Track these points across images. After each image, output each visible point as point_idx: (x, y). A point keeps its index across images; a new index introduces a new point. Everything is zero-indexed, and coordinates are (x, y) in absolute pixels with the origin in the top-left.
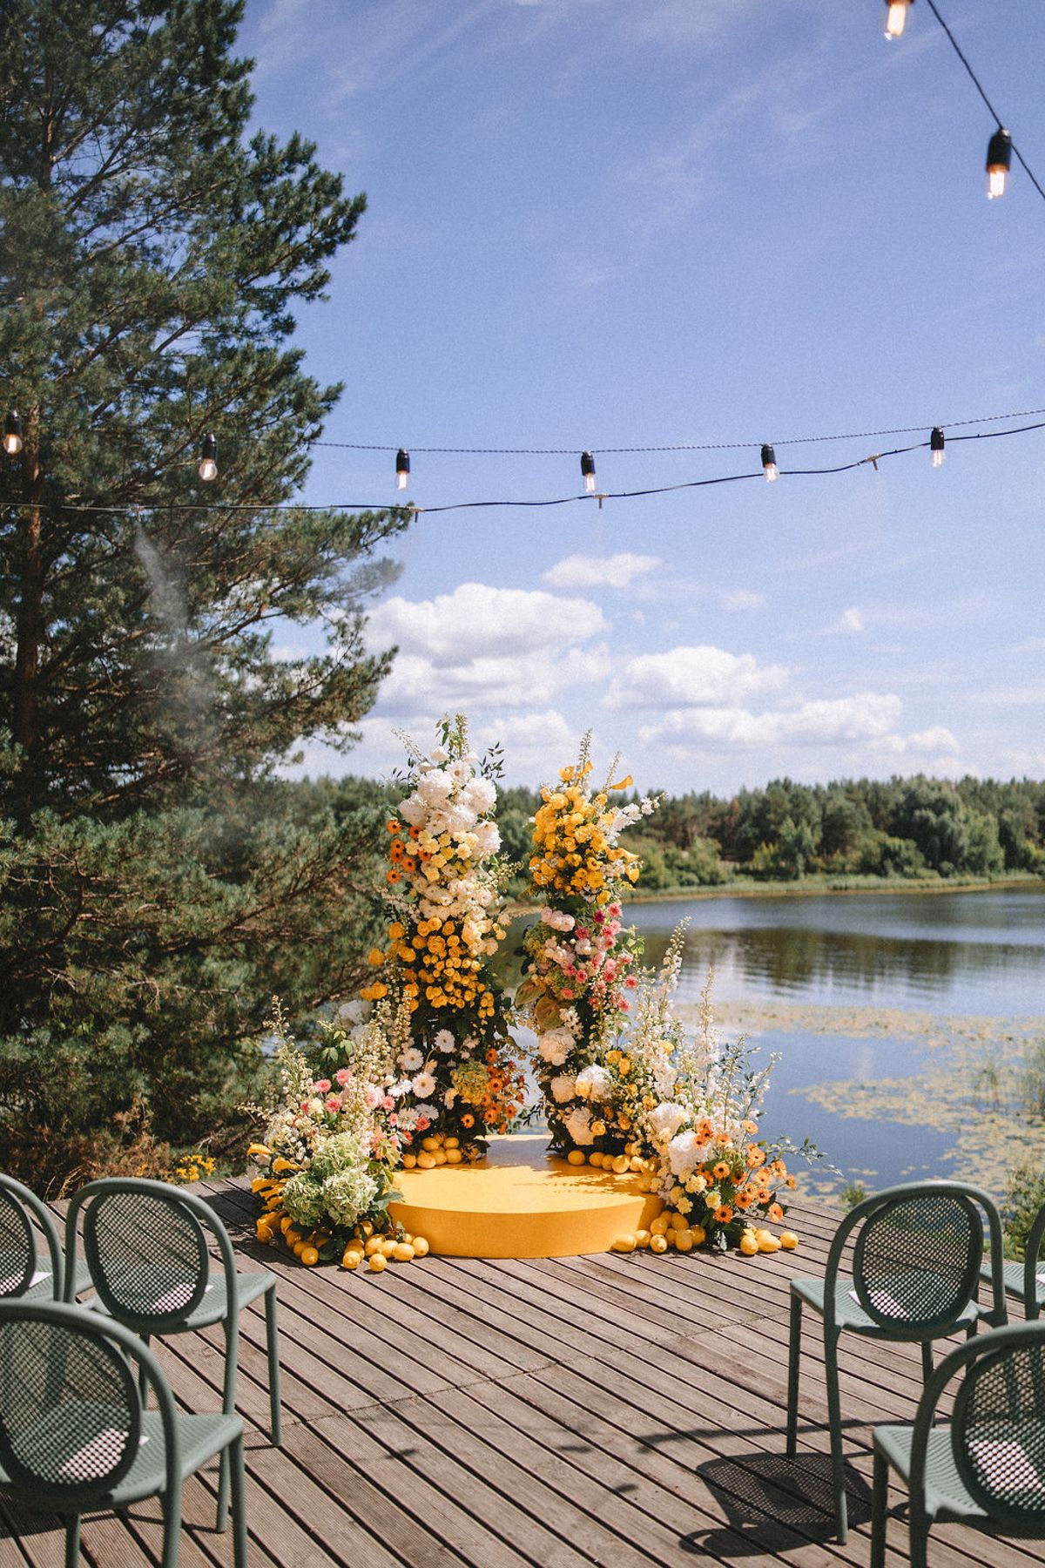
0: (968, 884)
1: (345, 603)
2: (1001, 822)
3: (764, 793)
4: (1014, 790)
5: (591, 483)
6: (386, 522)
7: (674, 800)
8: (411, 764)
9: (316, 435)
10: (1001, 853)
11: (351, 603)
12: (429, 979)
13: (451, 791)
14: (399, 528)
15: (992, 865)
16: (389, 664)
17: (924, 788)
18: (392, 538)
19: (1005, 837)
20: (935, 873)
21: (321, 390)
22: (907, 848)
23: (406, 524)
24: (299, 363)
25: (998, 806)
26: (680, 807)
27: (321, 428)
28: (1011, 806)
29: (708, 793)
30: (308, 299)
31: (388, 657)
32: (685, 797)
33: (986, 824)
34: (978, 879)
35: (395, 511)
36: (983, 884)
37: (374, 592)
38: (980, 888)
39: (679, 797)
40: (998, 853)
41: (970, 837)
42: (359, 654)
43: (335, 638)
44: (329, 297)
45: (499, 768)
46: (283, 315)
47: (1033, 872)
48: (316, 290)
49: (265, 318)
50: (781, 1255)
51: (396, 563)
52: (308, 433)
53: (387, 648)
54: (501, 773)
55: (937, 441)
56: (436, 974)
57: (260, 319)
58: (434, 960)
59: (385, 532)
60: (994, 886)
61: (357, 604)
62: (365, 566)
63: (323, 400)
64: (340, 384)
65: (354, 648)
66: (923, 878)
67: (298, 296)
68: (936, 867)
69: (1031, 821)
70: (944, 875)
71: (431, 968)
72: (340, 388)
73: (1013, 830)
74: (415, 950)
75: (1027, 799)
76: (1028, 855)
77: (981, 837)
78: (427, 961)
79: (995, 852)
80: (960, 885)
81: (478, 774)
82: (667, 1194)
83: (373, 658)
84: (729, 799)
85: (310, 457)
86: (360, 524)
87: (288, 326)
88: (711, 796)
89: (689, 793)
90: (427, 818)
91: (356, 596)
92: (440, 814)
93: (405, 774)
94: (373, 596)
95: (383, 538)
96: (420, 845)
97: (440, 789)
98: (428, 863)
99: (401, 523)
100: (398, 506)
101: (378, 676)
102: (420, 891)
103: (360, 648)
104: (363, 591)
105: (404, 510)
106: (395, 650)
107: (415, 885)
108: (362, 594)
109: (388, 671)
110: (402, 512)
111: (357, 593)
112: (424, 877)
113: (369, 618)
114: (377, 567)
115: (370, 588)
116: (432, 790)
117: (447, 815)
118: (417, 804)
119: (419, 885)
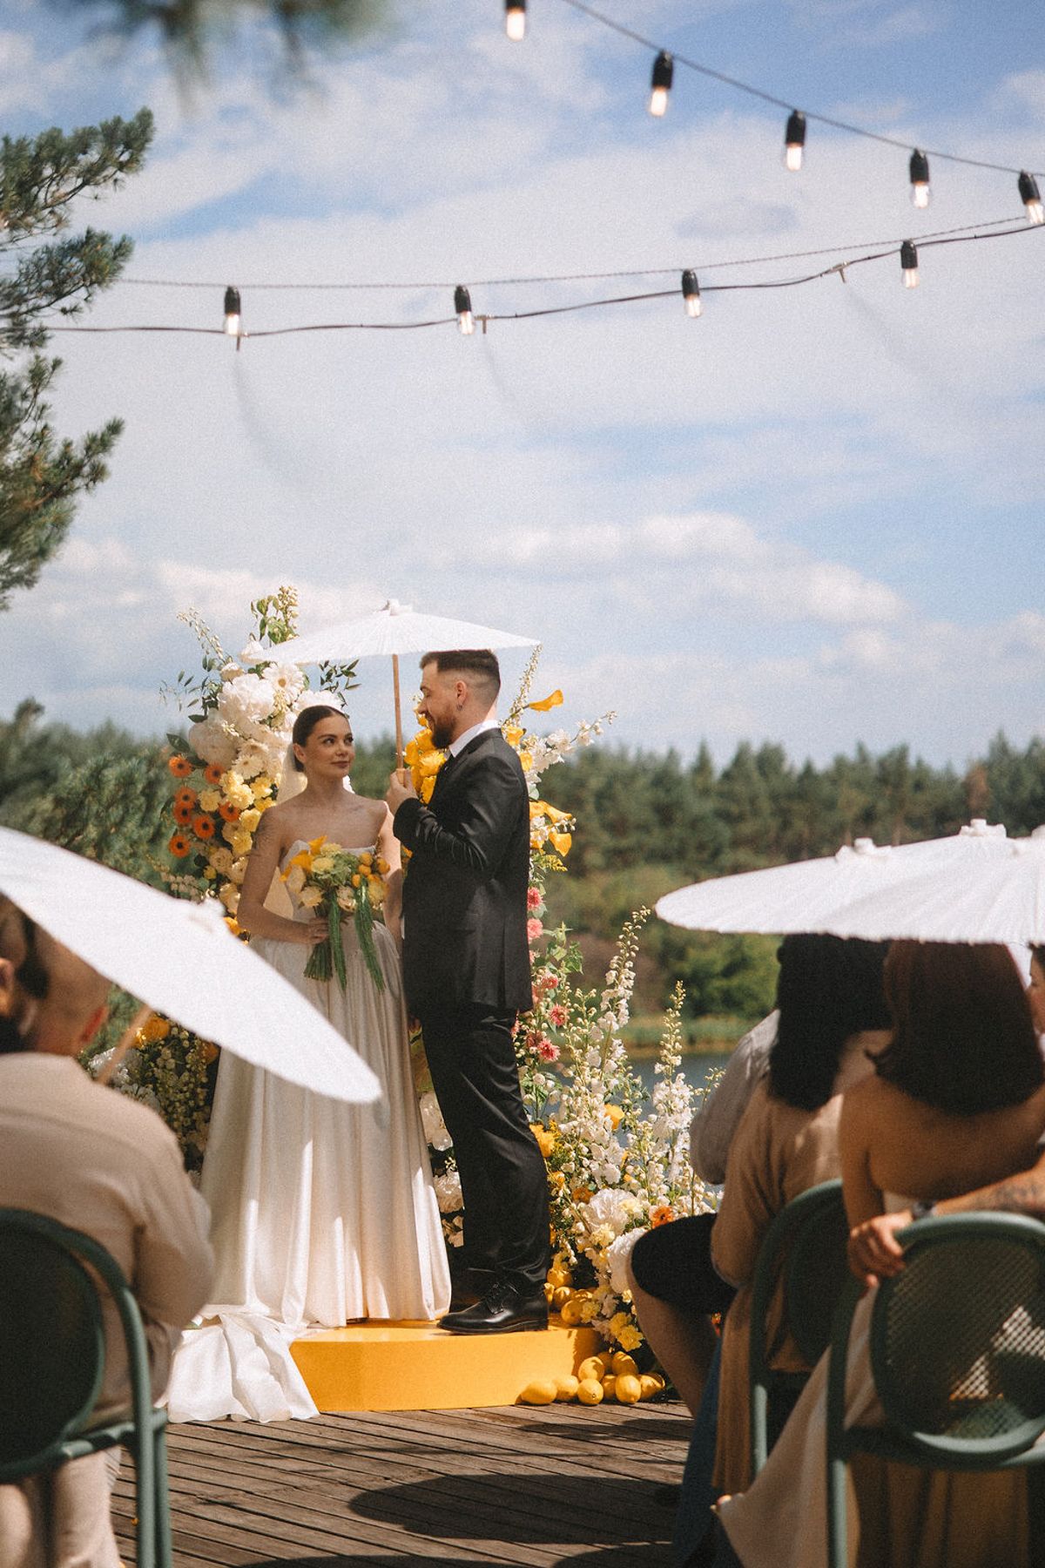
6: (93, 156)
7: (808, 770)
8: (208, 666)
13: (271, 710)
14: (122, 167)
16: (103, 459)
18: (106, 190)
23: (135, 157)
26: (826, 789)
29: (901, 755)
31: (100, 443)
32: (840, 763)
35: (112, 132)
37: (66, 302)
39: (822, 764)
45: (348, 673)
51: (115, 240)
53: (98, 427)
59: (90, 176)
61: (33, 323)
62: (48, 251)
81: (316, 681)
82: (605, 1324)
83: (68, 445)
84: (961, 770)
86: (37, 161)
88: (912, 761)
89: (851, 754)
90: (233, 752)
91: (29, 312)
92: (254, 747)
93: (197, 682)
94: (64, 311)
95: (87, 189)
96: (223, 796)
97: (255, 706)
98: (234, 824)
99: (125, 157)
100: (118, 121)
101: (78, 482)
102: (221, 870)
103: (40, 426)
104: (44, 302)
105: (132, 125)
106: (115, 428)
107: (213, 859)
108: (38, 308)
109: (98, 473)
110: (128, 131)
111: (31, 304)
112: (228, 846)
113: (57, 364)
114: (73, 249)
115: (60, 295)
116: (243, 708)
117: (264, 747)
118: (218, 730)
119: (219, 860)
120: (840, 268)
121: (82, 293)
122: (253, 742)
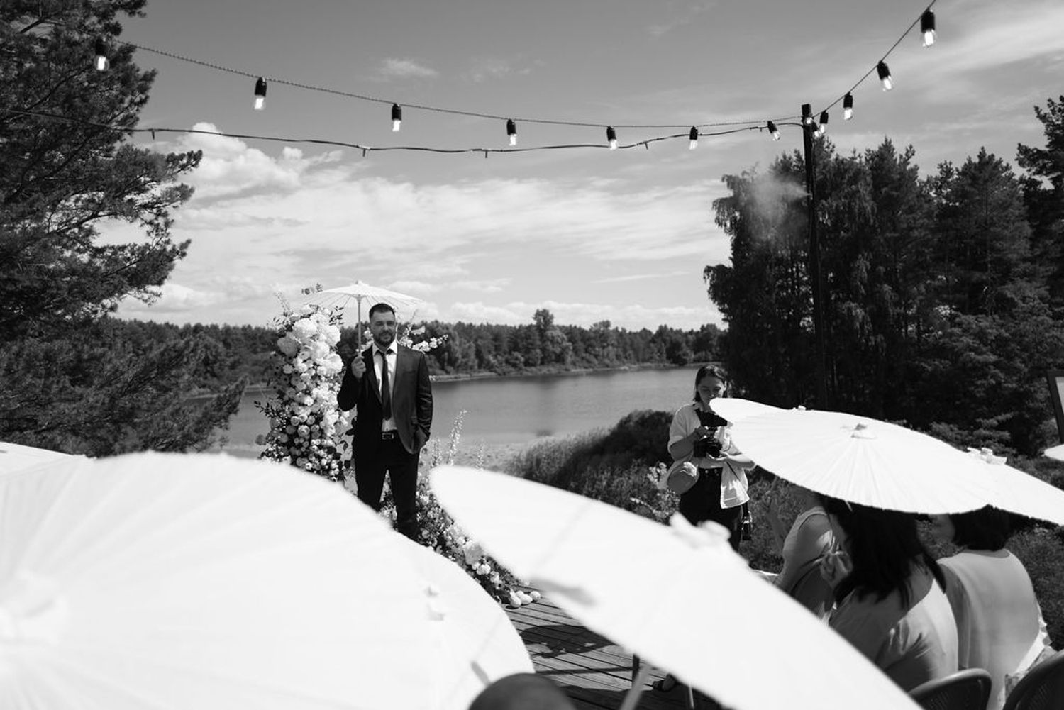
0: (460, 378)
1: (155, 211)
2: (477, 346)
3: (354, 328)
4: (482, 330)
5: (513, 139)
6: (185, 161)
8: (285, 315)
9: (142, 102)
10: (476, 361)
11: (159, 210)
12: (297, 453)
13: (315, 333)
14: (193, 166)
15: (471, 368)
16: (185, 250)
17: (440, 328)
18: (188, 172)
19: (479, 354)
20: (444, 372)
21: (141, 73)
22: (430, 359)
23: (197, 163)
24: (132, 54)
25: (474, 337)
27: (147, 97)
28: (481, 338)
30: (130, 14)
31: (184, 245)
33: (469, 347)
34: (465, 375)
35: (190, 155)
36: (467, 377)
37: (175, 204)
38: (465, 379)
40: (473, 360)
41: (462, 354)
42: (167, 242)
43: (152, 232)
44: (145, 14)
45: (340, 318)
46: (113, 22)
47: (491, 371)
48: (136, 9)
49: (99, 22)
50: (533, 606)
51: (190, 187)
52: (138, 99)
53: (184, 241)
54: (341, 321)
55: (694, 135)
56: (303, 449)
57: (96, 22)
58: (302, 441)
59: (183, 167)
60: (472, 378)
61: (164, 211)
62: (170, 188)
63: (141, 80)
64: (153, 71)
65: (164, 239)
66: (438, 375)
67: (123, 11)
68: (443, 368)
69: (490, 345)
70: (448, 373)
71: (300, 446)
72: (153, 74)
73: (483, 350)
74: (288, 435)
75: (488, 334)
76: (489, 362)
77: (467, 353)
78: (296, 441)
79: (474, 362)
80: (456, 378)
83: (175, 245)
85: (138, 115)
86: (167, 161)
87: (116, 30)
90: (297, 350)
91: (163, 206)
92: (306, 348)
93: (281, 321)
94: (174, 207)
95: (182, 171)
96: (293, 367)
97: (309, 331)
98: (297, 378)
99: (194, 163)
100: (192, 152)
101: (177, 257)
102: (291, 396)
103: (167, 239)
104: (167, 203)
105: (196, 154)
106: (189, 242)
107: (287, 392)
108: (166, 205)
109: (184, 254)
110: (195, 155)
111: (164, 204)
112: (294, 387)
113: (173, 221)
114: (177, 189)
115: (172, 202)
116: (304, 332)
117: (311, 348)
118: (291, 341)
119: (289, 393)
120: (646, 143)
121: (179, 202)
122: (306, 346)
